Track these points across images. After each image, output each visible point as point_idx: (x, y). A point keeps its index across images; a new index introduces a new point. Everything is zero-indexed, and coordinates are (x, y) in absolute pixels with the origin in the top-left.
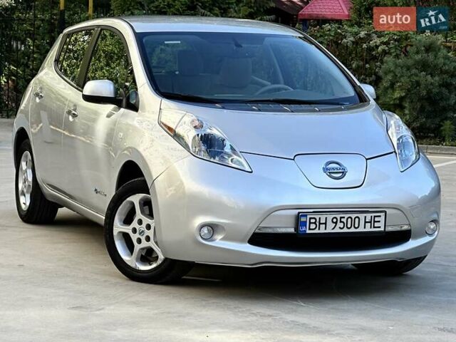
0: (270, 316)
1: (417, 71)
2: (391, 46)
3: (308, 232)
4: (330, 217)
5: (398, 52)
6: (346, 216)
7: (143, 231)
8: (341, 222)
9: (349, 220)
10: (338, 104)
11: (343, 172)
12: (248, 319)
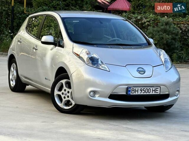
0: (117, 125)
1: (162, 33)
2: (151, 22)
3: (131, 94)
4: (139, 89)
5: (154, 25)
6: (146, 88)
7: (66, 94)
8: (143, 90)
9: (147, 90)
10: (140, 46)
11: (144, 72)
12: (109, 126)
